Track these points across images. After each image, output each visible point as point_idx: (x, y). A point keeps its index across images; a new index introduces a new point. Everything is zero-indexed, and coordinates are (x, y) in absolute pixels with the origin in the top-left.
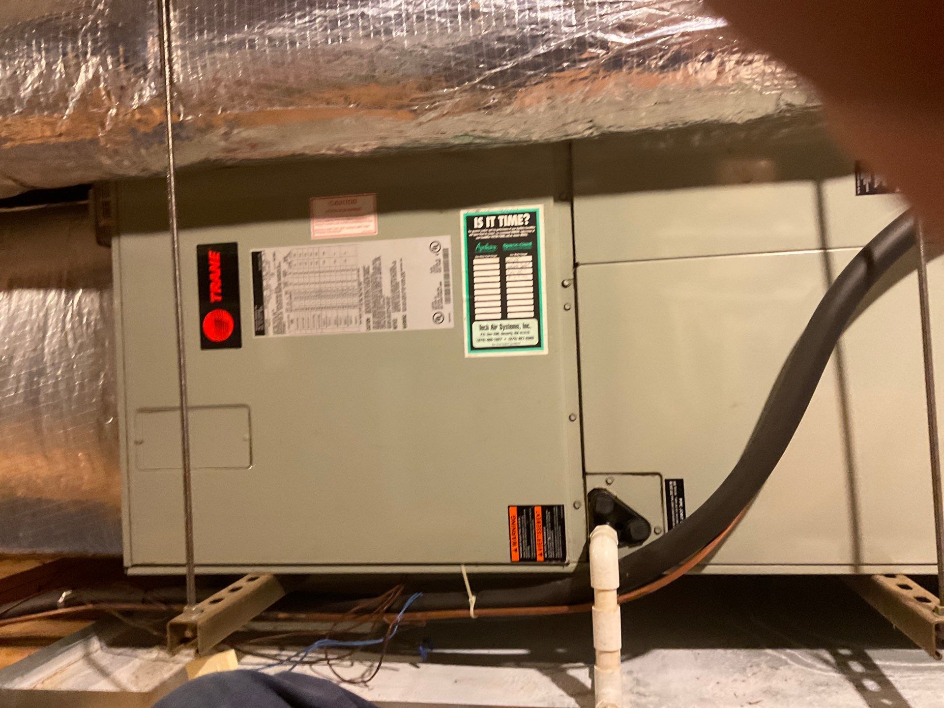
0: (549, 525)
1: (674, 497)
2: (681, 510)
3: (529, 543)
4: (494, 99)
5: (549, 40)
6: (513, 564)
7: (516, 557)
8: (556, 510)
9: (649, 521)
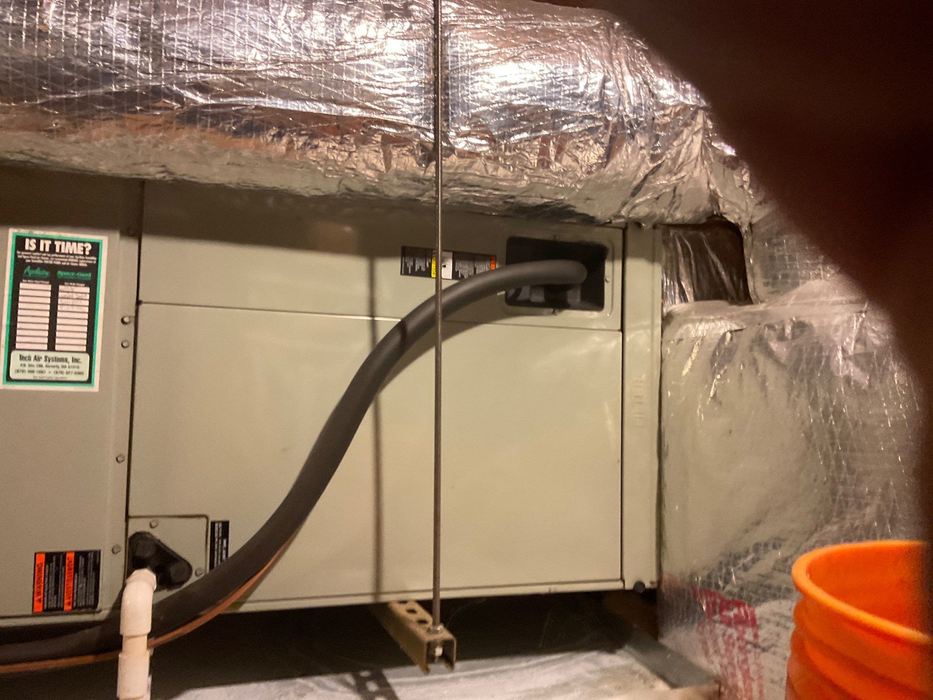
0: (82, 572)
1: (219, 539)
2: (224, 552)
3: (56, 593)
4: (56, 124)
5: (122, 80)
6: (34, 615)
7: (39, 608)
8: (91, 556)
9: (191, 563)
